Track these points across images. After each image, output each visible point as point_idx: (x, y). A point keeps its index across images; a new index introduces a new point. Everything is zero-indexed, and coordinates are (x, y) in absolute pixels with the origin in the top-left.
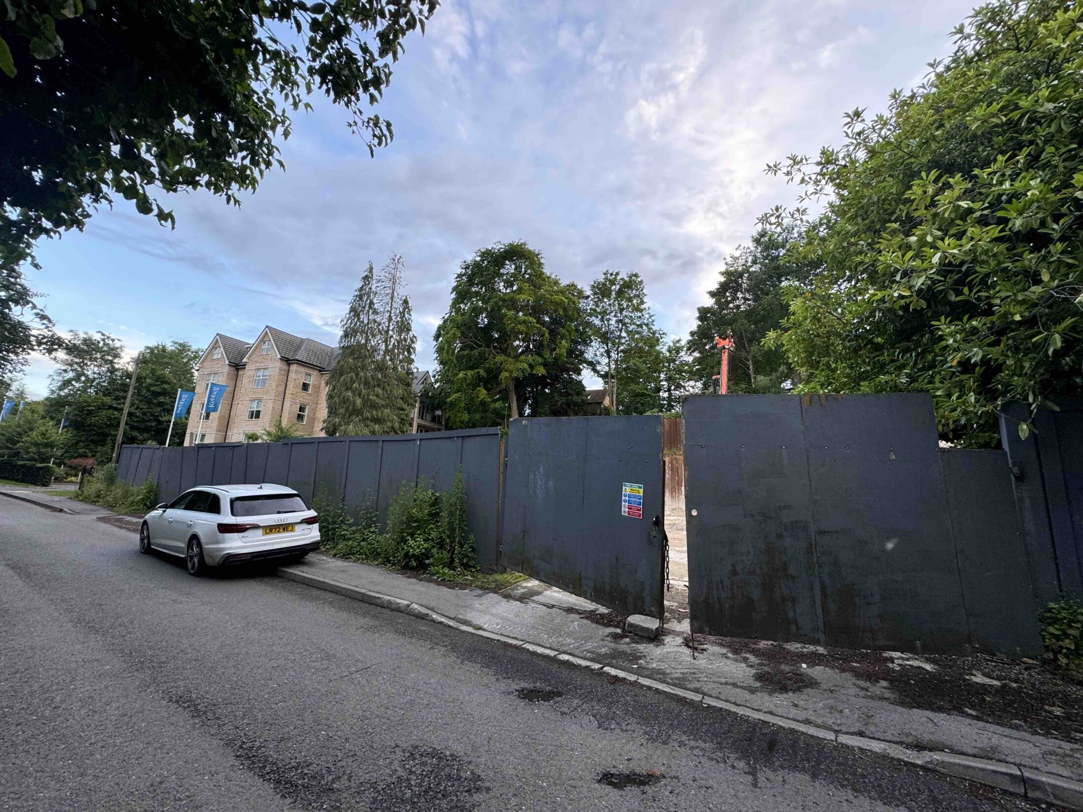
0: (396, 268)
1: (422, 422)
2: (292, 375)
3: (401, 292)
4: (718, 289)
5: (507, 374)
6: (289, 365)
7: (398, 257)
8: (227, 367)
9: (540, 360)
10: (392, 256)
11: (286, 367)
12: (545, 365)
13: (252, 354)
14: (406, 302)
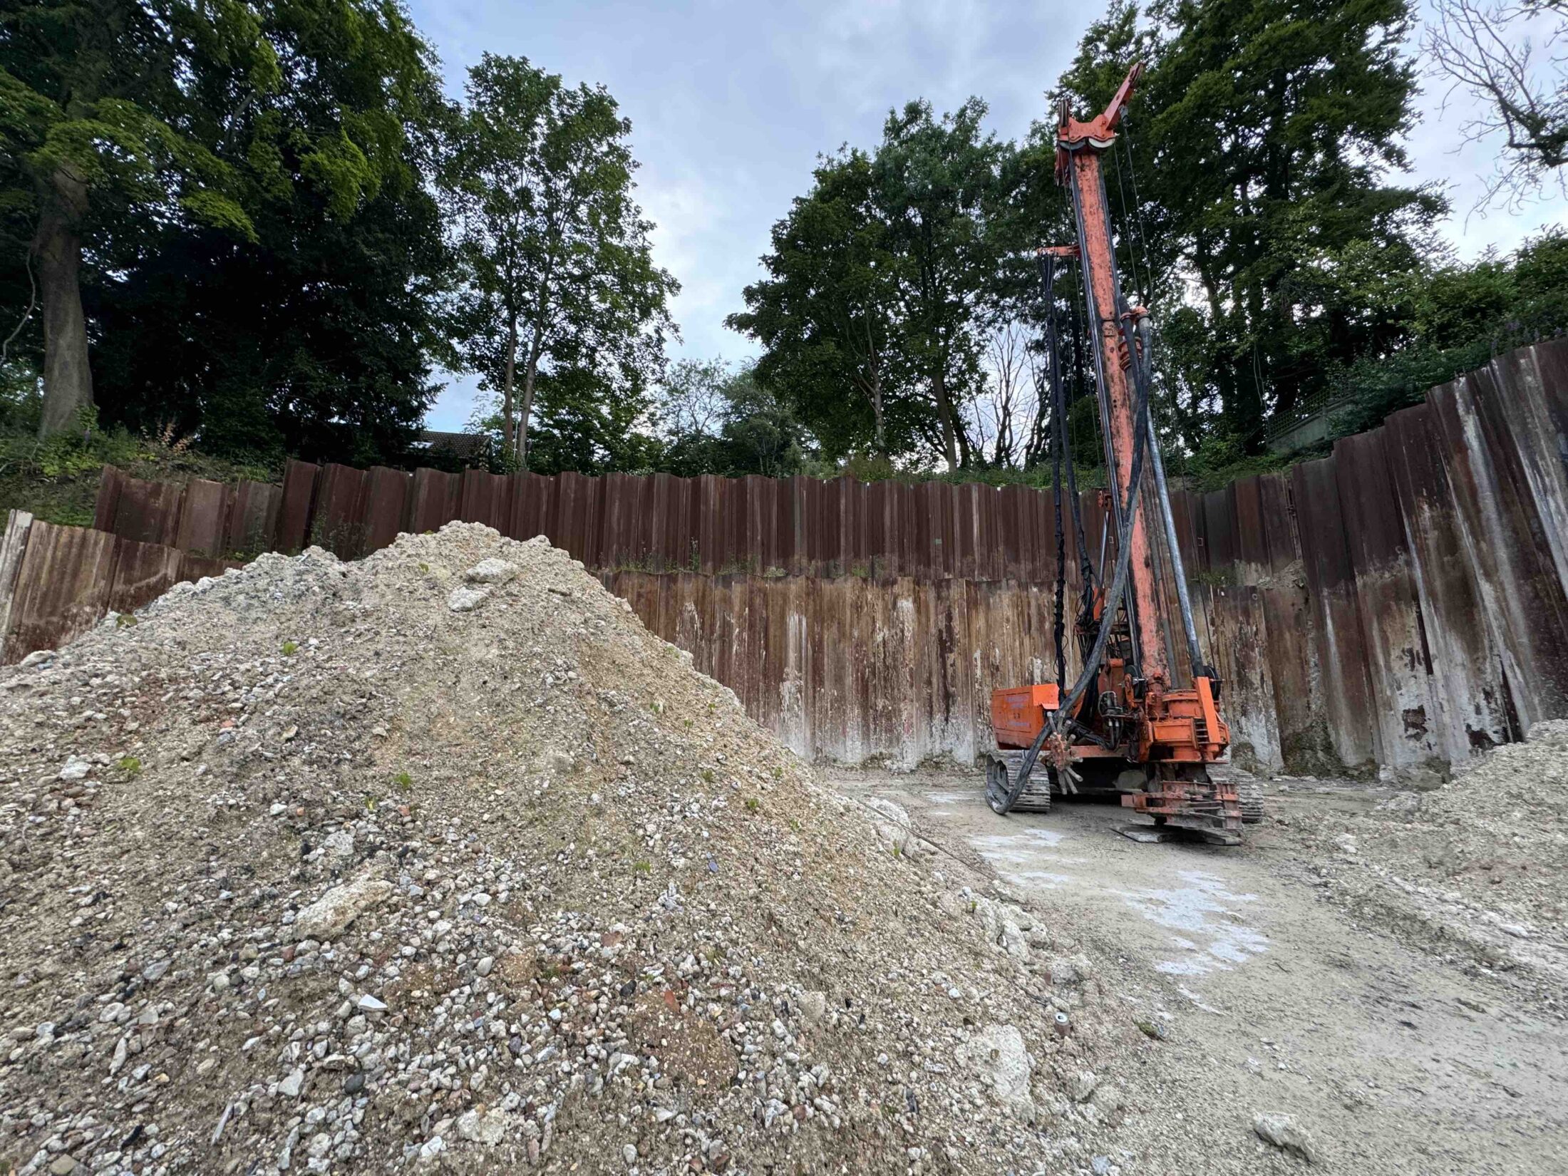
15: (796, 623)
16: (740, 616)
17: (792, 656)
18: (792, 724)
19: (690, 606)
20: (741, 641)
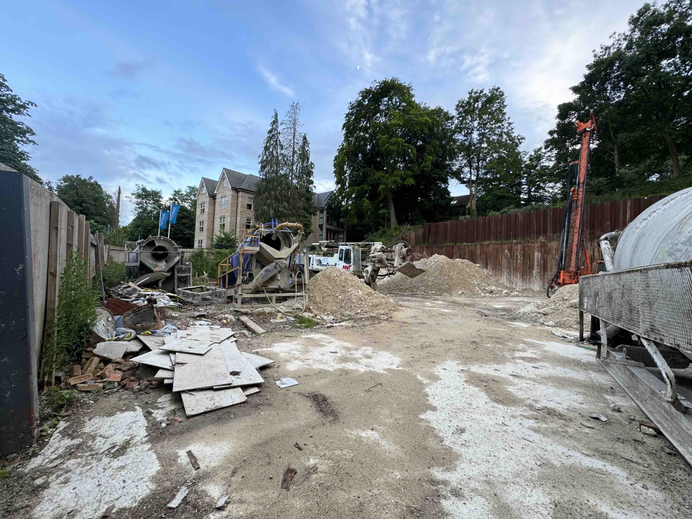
0: (295, 113)
1: (329, 227)
2: (240, 199)
3: (300, 130)
4: (582, 83)
5: (383, 186)
6: (238, 192)
7: (296, 104)
8: (208, 198)
9: (410, 173)
10: (291, 103)
11: (236, 195)
12: (415, 177)
13: (219, 187)
14: (305, 138)
15: (537, 255)
16: (520, 253)
17: (536, 263)
18: (535, 281)
19: (506, 251)
20: (520, 260)
